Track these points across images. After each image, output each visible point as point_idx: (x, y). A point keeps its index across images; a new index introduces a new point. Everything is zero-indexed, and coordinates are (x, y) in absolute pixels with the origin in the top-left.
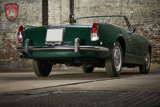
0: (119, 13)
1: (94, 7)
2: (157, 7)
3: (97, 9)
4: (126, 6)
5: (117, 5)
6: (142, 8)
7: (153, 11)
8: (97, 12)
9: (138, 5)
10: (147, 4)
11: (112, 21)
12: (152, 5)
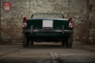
0: (29, 11)
1: (13, 7)
2: (50, 9)
3: (15, 8)
4: (33, 8)
5: (27, 7)
6: (42, 10)
7: (48, 11)
8: (15, 10)
9: (40, 8)
10: (44, 8)
11: (24, 16)
12: (47, 8)
